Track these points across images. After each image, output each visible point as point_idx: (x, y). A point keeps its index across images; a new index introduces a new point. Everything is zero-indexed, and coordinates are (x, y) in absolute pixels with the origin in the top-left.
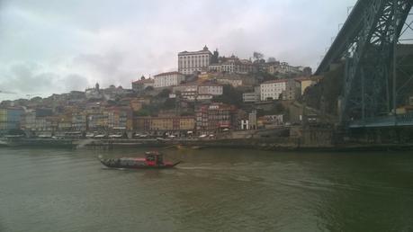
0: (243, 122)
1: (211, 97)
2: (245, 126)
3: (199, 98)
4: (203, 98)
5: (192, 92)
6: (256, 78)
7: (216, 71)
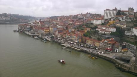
0: (116, 49)
1: (110, 33)
2: (117, 51)
3: (106, 32)
4: (107, 33)
5: (104, 29)
6: (133, 24)
7: (117, 19)
